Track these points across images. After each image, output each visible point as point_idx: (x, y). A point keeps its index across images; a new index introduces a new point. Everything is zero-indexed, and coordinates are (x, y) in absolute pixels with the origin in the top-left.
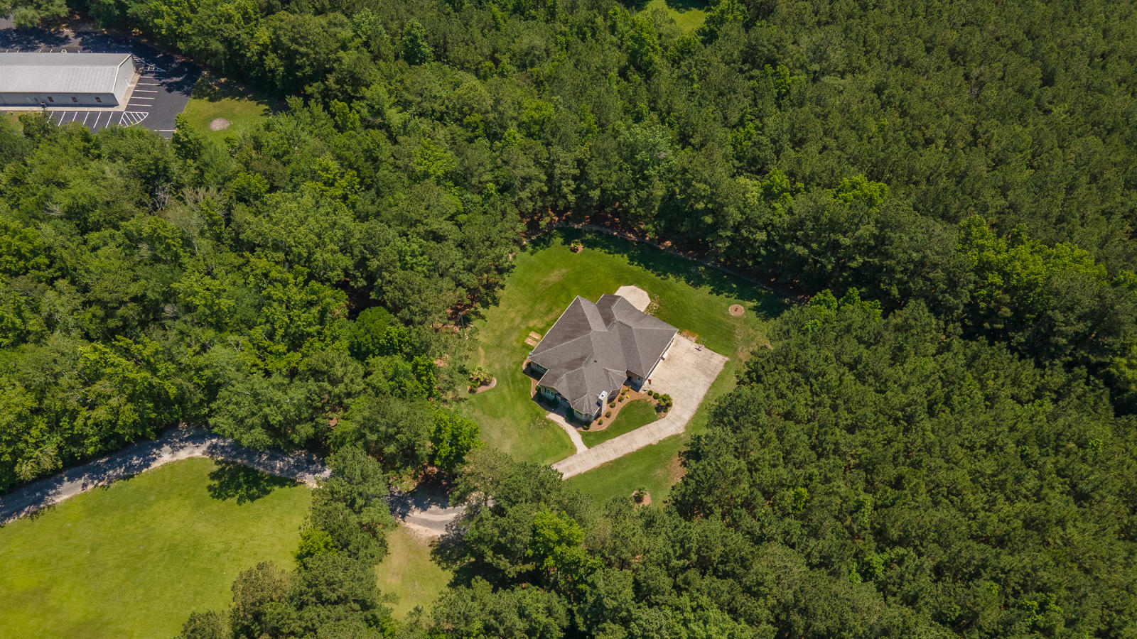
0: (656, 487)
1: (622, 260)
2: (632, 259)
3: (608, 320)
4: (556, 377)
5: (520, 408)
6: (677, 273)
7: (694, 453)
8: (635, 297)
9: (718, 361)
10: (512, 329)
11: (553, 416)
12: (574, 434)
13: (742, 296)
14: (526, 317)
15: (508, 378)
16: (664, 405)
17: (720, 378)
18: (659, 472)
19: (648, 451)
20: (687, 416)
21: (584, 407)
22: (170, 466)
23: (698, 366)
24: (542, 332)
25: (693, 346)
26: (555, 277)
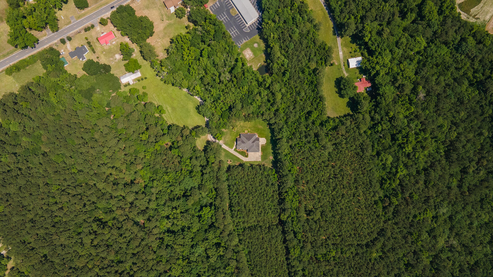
0: (234, 162)
1: (270, 135)
2: (271, 136)
3: (253, 142)
4: (239, 141)
5: (234, 137)
6: (273, 145)
7: (241, 165)
8: (263, 141)
9: (260, 160)
10: (246, 127)
11: (235, 142)
12: (234, 147)
13: (274, 157)
14: (249, 128)
15: (237, 132)
16: (247, 156)
17: (257, 162)
18: (236, 161)
19: (239, 158)
20: (247, 160)
21: (238, 147)
22: (196, 99)
23: (257, 158)
24: (248, 132)
25: (260, 155)
26: (260, 127)
